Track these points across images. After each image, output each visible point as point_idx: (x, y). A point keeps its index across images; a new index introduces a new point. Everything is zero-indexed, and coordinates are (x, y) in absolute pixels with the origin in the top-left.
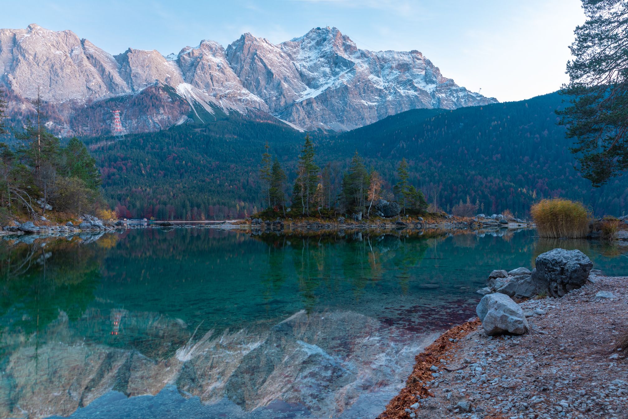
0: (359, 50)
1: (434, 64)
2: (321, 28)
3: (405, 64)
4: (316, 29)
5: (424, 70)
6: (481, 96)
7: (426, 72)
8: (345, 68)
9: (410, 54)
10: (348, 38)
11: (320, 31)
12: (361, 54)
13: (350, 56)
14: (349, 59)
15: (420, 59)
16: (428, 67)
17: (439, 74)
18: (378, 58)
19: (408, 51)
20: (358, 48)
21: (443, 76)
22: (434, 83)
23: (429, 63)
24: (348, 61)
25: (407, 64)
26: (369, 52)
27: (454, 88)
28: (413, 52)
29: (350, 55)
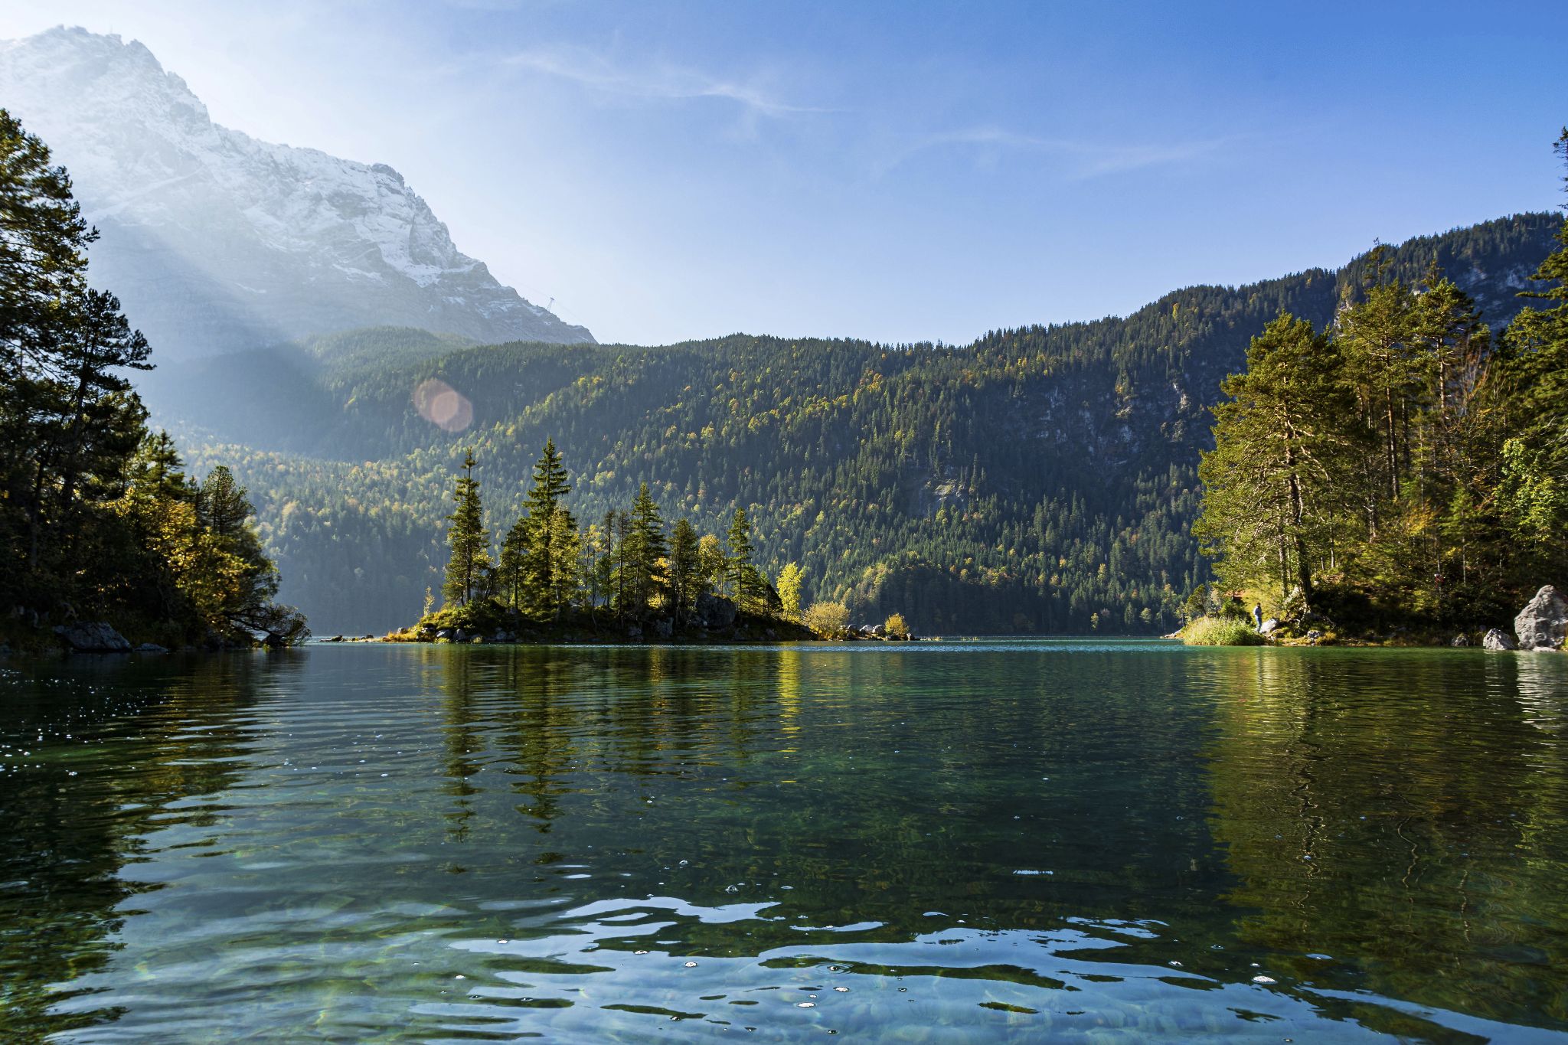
0: (217, 126)
1: (434, 213)
2: (91, 31)
3: (354, 195)
4: (72, 30)
5: (408, 222)
6: (554, 318)
7: (412, 231)
8: (170, 171)
9: (370, 172)
10: (183, 84)
11: (85, 40)
12: (225, 139)
13: (189, 138)
14: (184, 148)
15: (398, 192)
16: (420, 220)
17: (448, 240)
18: (274, 162)
19: (366, 163)
20: (213, 120)
21: (459, 250)
22: (434, 264)
23: (421, 205)
24: (181, 150)
25: (362, 199)
26: (248, 141)
27: (485, 286)
28: (379, 169)
29: (188, 133)
